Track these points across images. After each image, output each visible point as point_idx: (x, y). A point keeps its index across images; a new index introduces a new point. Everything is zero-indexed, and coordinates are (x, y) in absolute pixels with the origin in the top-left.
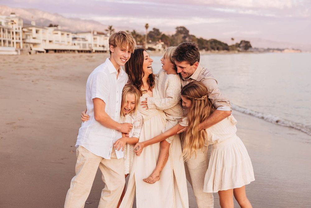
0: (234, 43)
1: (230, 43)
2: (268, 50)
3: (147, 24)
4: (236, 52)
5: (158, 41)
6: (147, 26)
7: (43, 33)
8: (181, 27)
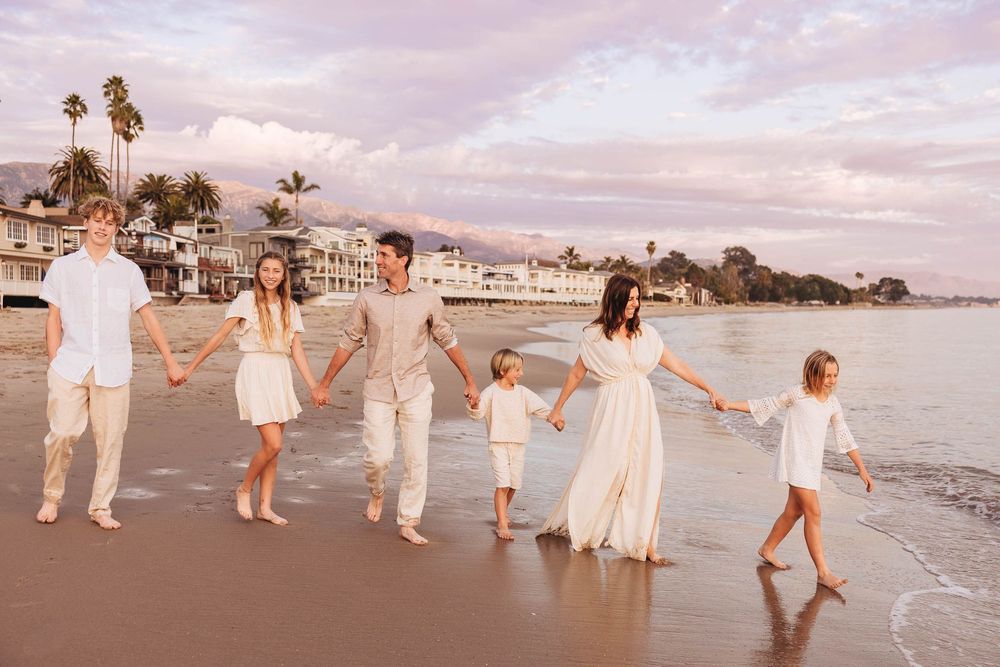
0: (864, 284)
1: (852, 284)
3: (652, 243)
4: (870, 305)
5: (679, 280)
6: (651, 248)
7: (421, 264)
8: (736, 249)
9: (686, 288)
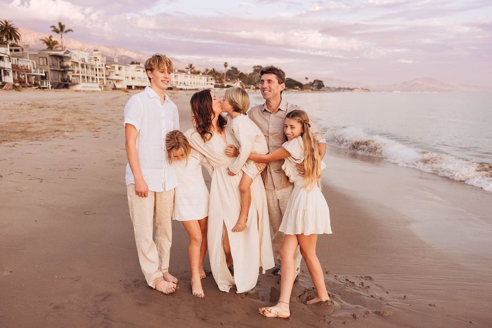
0: (308, 82)
1: (304, 82)
2: (339, 89)
3: (226, 63)
4: (310, 91)
5: (237, 79)
6: (226, 65)
7: (126, 70)
8: (258, 66)
9: (240, 83)
